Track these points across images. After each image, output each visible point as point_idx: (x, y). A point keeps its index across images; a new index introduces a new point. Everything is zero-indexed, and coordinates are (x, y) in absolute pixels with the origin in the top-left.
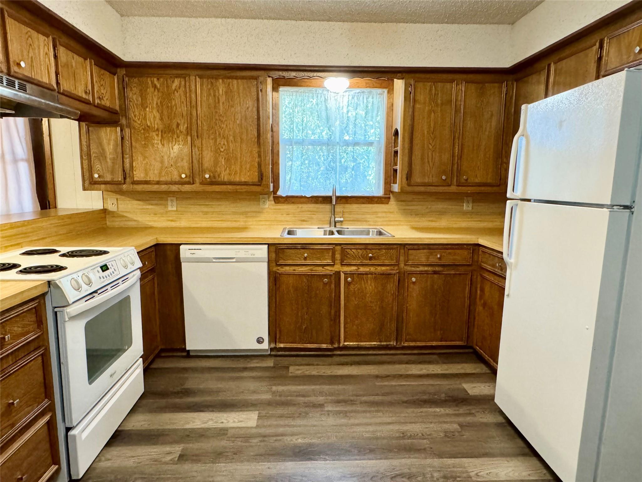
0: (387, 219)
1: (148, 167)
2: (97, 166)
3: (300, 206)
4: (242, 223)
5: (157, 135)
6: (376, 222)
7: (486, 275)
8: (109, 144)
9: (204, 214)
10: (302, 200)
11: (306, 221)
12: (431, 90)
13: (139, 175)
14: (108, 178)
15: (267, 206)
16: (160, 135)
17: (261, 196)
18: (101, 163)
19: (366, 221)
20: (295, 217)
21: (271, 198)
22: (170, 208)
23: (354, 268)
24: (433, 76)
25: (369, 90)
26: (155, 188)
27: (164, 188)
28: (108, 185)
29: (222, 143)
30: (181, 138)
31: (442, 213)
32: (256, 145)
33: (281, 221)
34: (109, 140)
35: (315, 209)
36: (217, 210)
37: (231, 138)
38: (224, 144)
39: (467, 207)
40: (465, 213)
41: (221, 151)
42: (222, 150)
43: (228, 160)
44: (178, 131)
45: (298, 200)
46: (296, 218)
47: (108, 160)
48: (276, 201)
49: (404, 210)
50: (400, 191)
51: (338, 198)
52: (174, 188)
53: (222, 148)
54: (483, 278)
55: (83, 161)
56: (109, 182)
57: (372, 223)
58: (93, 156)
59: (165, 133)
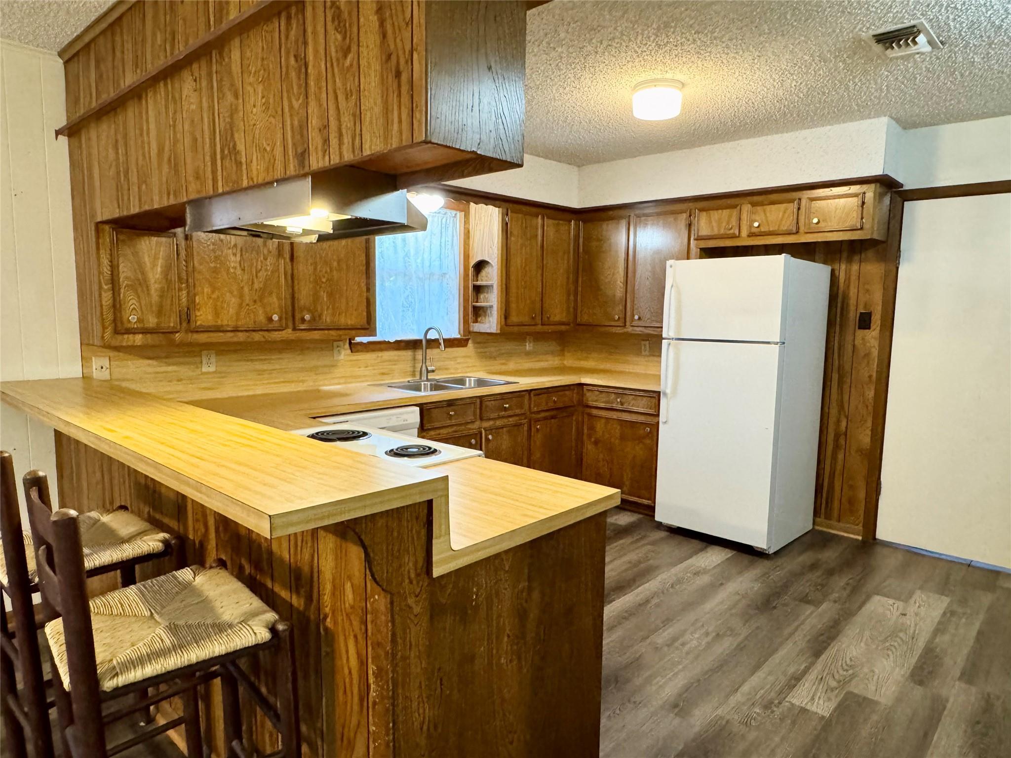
0: (466, 365)
1: (219, 304)
2: (131, 302)
3: (380, 354)
4: (311, 384)
5: (235, 255)
6: (457, 369)
7: (595, 412)
8: (154, 265)
9: (259, 375)
10: (382, 346)
11: (388, 374)
12: (522, 223)
13: (204, 316)
14: (151, 321)
15: (342, 357)
16: (238, 255)
17: (335, 344)
18: (139, 297)
19: (447, 369)
20: (374, 369)
21: (347, 346)
22: (205, 369)
23: (491, 423)
24: (524, 208)
25: (454, 212)
26: (228, 337)
27: (241, 337)
28: (149, 336)
29: (324, 271)
30: (269, 260)
31: (510, 355)
32: (364, 276)
33: (359, 377)
34: (156, 258)
35: (396, 358)
36: (277, 367)
37: (335, 264)
38: (326, 272)
39: (529, 346)
40: (528, 354)
41: (322, 282)
42: (324, 280)
43: (331, 295)
44: (266, 252)
45: (378, 346)
46: (375, 371)
47: (153, 292)
48: (353, 349)
49: (481, 352)
50: (499, 332)
51: (445, 340)
52: (257, 337)
53: (324, 277)
54: (590, 415)
55: (103, 293)
56: (153, 329)
57: (452, 371)
58: (123, 282)
59: (247, 251)
